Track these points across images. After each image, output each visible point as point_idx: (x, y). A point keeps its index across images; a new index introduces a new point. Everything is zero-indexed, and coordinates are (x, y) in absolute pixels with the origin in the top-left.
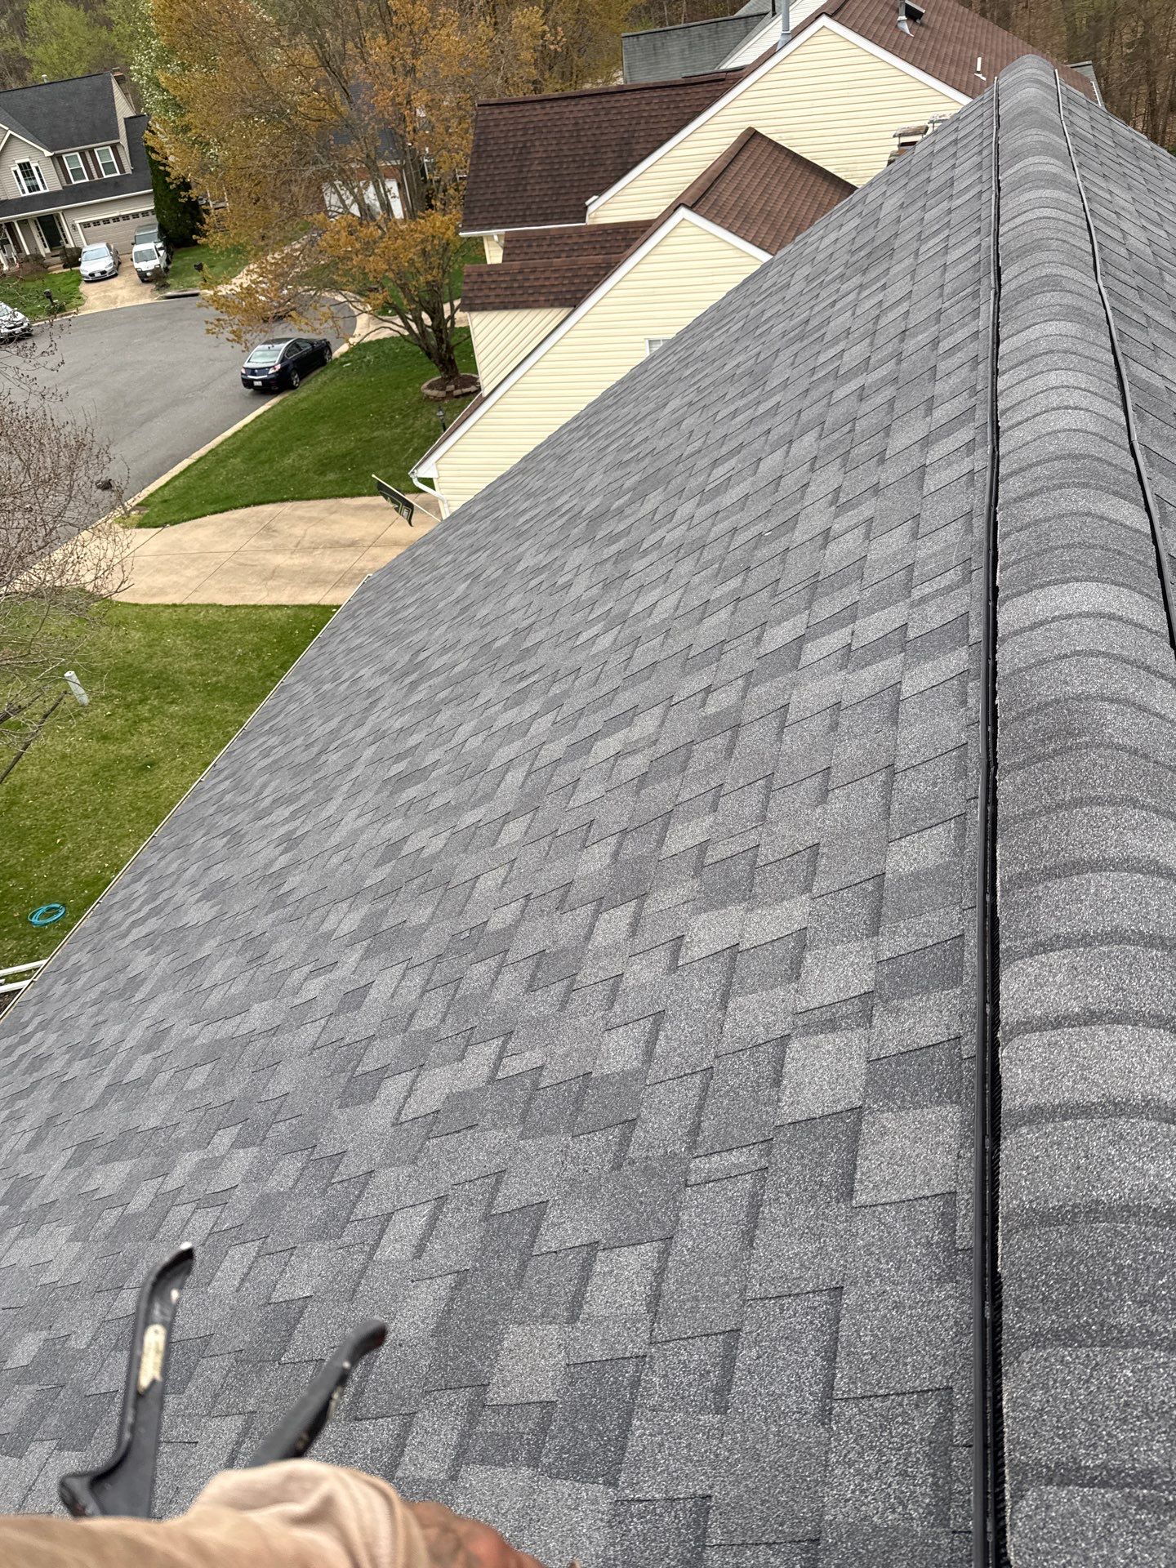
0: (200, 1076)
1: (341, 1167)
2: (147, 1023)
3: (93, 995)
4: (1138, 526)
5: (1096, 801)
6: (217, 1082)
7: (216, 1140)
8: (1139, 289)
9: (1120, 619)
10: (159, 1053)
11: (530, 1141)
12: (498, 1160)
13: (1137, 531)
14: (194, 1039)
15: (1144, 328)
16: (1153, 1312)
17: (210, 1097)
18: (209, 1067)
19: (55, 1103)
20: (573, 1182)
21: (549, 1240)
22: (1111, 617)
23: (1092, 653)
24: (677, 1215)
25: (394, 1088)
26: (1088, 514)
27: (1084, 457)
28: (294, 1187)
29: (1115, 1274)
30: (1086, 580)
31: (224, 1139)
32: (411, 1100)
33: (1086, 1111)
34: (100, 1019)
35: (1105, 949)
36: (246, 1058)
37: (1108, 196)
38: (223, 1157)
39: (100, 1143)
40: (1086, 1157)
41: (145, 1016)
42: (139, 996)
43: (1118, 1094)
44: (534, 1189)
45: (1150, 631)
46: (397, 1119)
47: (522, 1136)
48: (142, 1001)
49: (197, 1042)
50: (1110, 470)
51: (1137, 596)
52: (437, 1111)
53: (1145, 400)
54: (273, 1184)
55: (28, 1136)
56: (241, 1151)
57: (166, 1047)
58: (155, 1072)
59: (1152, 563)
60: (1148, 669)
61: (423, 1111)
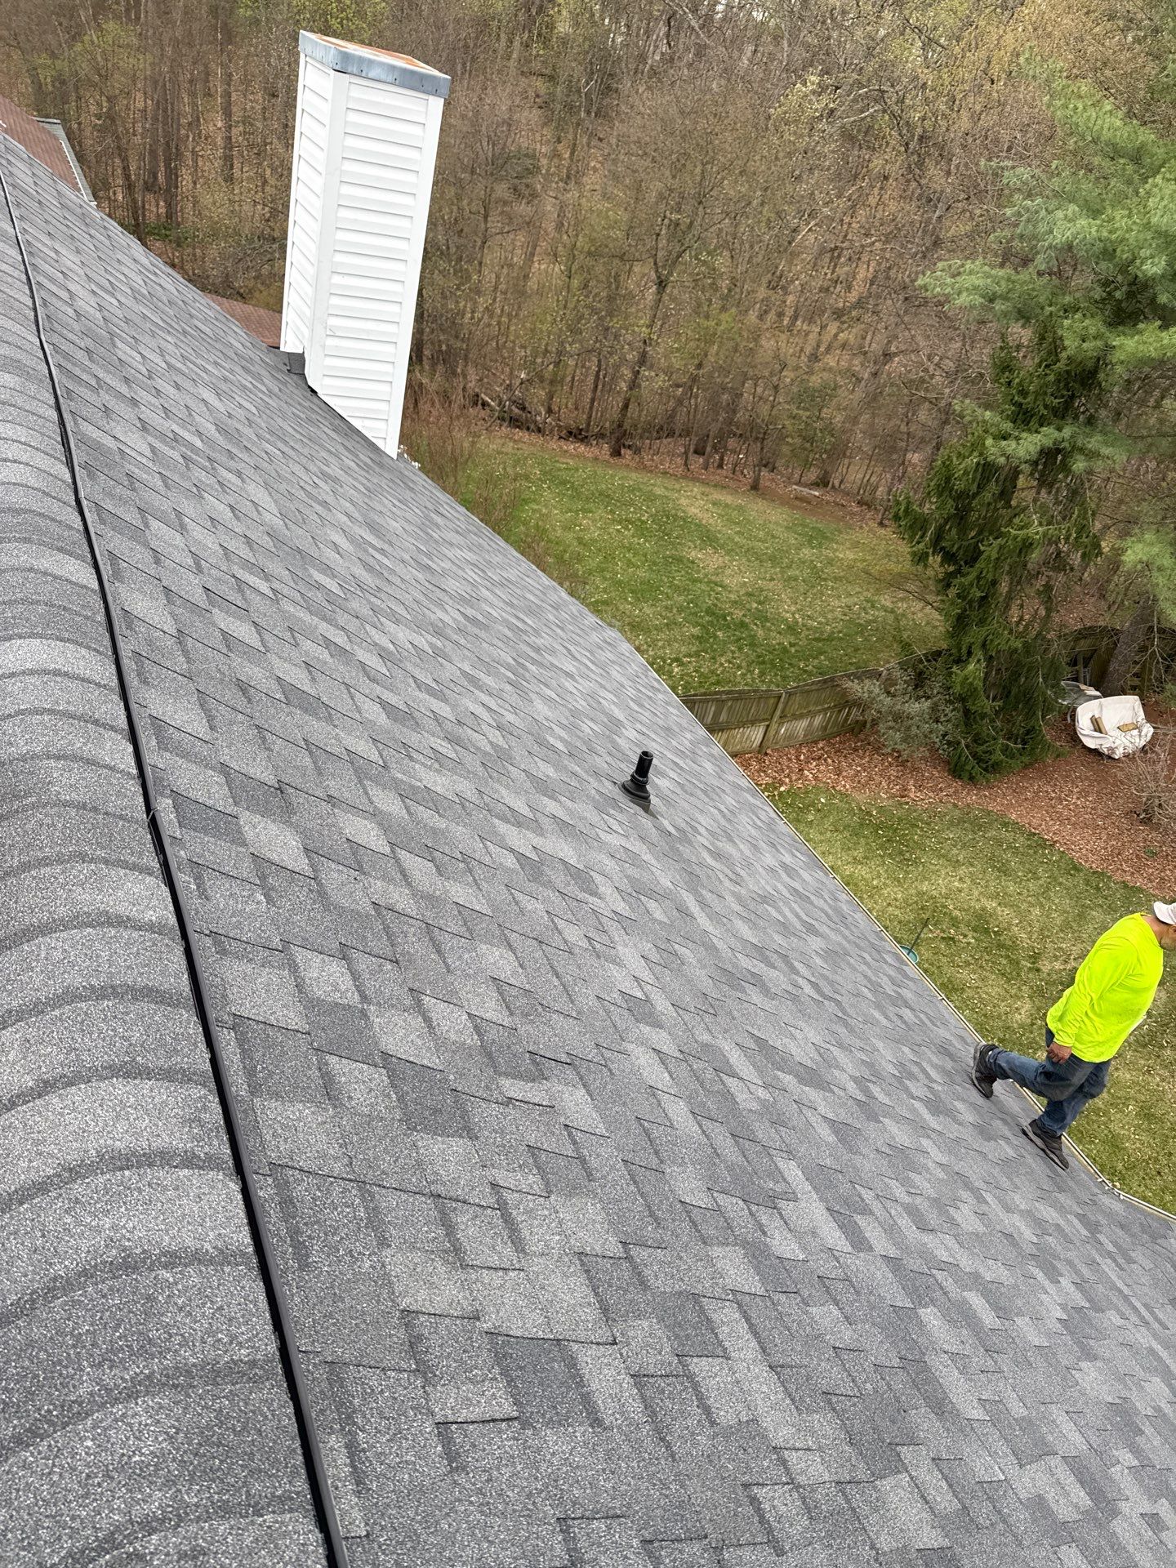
4: (85, 582)
5: (45, 862)
8: (88, 351)
9: (66, 674)
13: (85, 587)
15: (95, 390)
16: (111, 1368)
22: (57, 673)
23: (37, 712)
26: (31, 570)
27: (26, 511)
29: (74, 1346)
30: (29, 637)
33: (42, 1188)
35: (57, 1012)
37: (53, 254)
40: (43, 1236)
43: (72, 1158)
45: (98, 685)
50: (53, 526)
51: (83, 651)
53: (96, 459)
59: (101, 617)
60: (96, 722)
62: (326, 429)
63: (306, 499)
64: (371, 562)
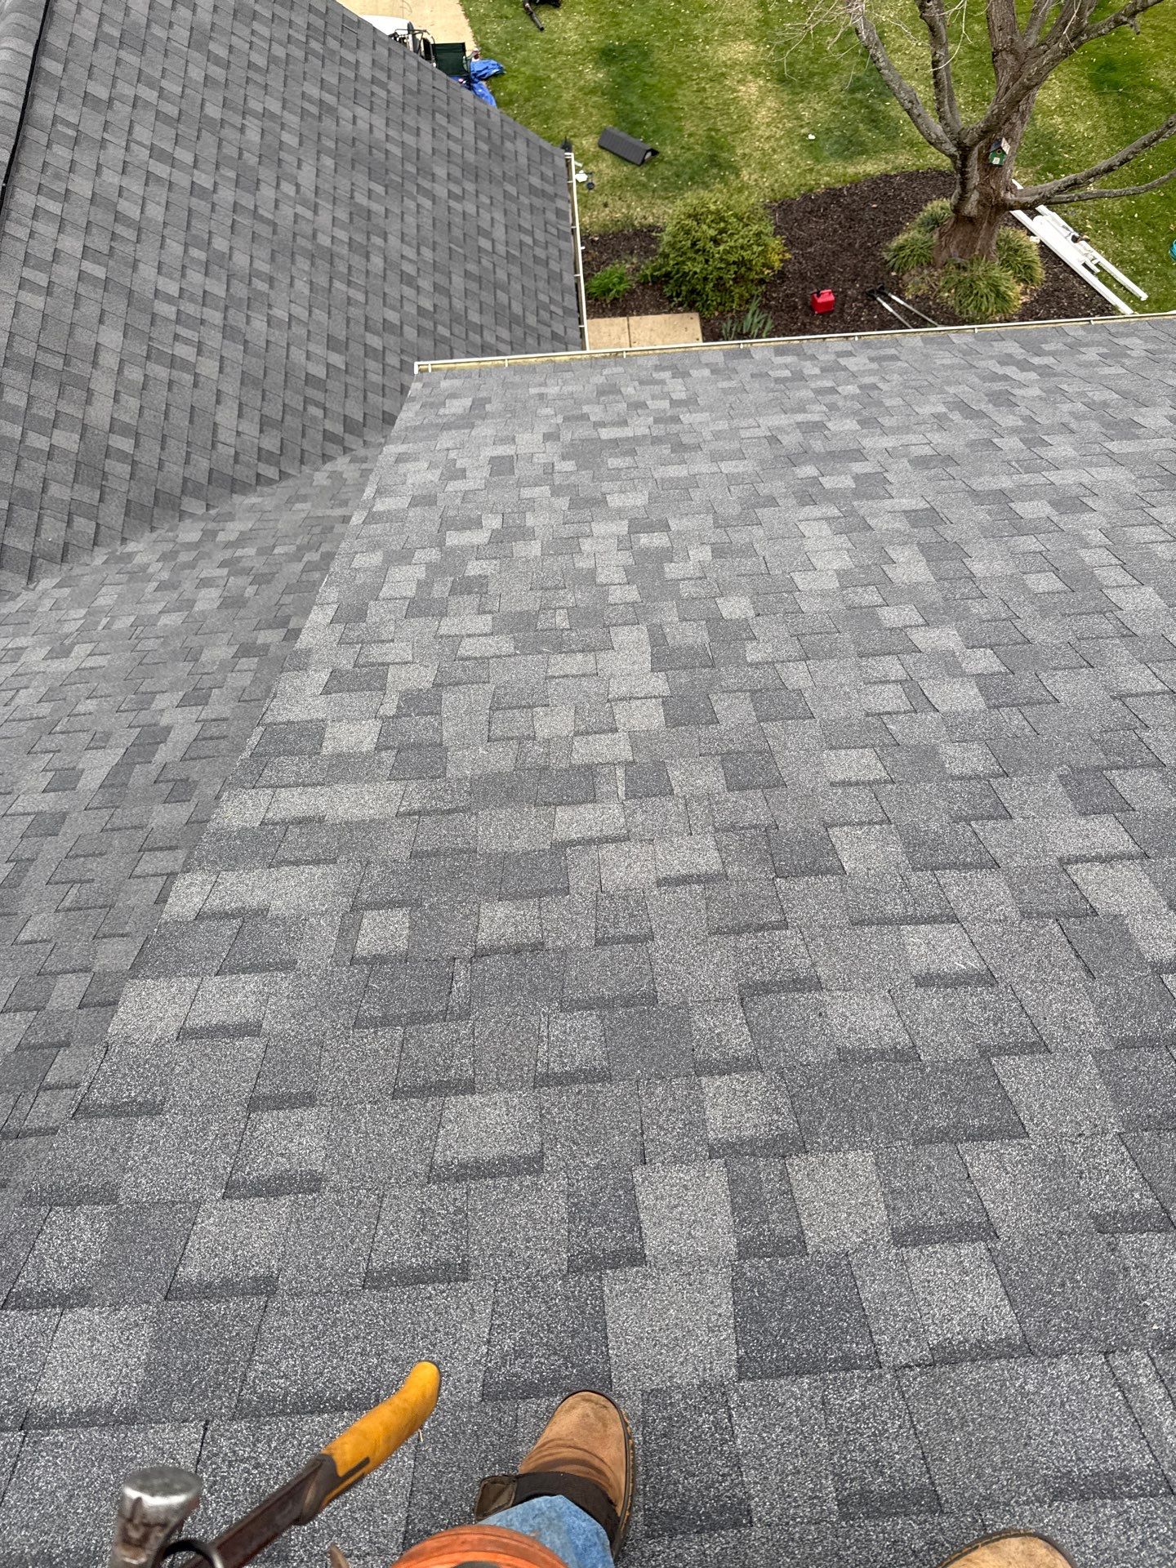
0: (1043, 583)
1: (991, 823)
2: (1086, 479)
3: (1098, 396)
6: (1045, 607)
7: (980, 652)
10: (1055, 519)
11: (1095, 1071)
12: (1059, 1033)
14: (1087, 546)
17: (1026, 611)
18: (1060, 586)
19: (968, 450)
20: (1061, 1162)
21: (981, 1160)
24: (1063, 1352)
25: (1107, 833)
28: (953, 778)
31: (984, 661)
32: (1098, 867)
34: (1074, 425)
36: (1083, 623)
38: (963, 674)
39: (940, 528)
41: (1093, 471)
42: (1114, 446)
44: (1036, 1106)
46: (1069, 862)
47: (1099, 1054)
48: (1110, 455)
49: (1083, 553)
52: (1095, 912)
54: (949, 750)
55: (927, 451)
56: (976, 690)
57: (1067, 522)
58: (1033, 529)
61: (1089, 890)
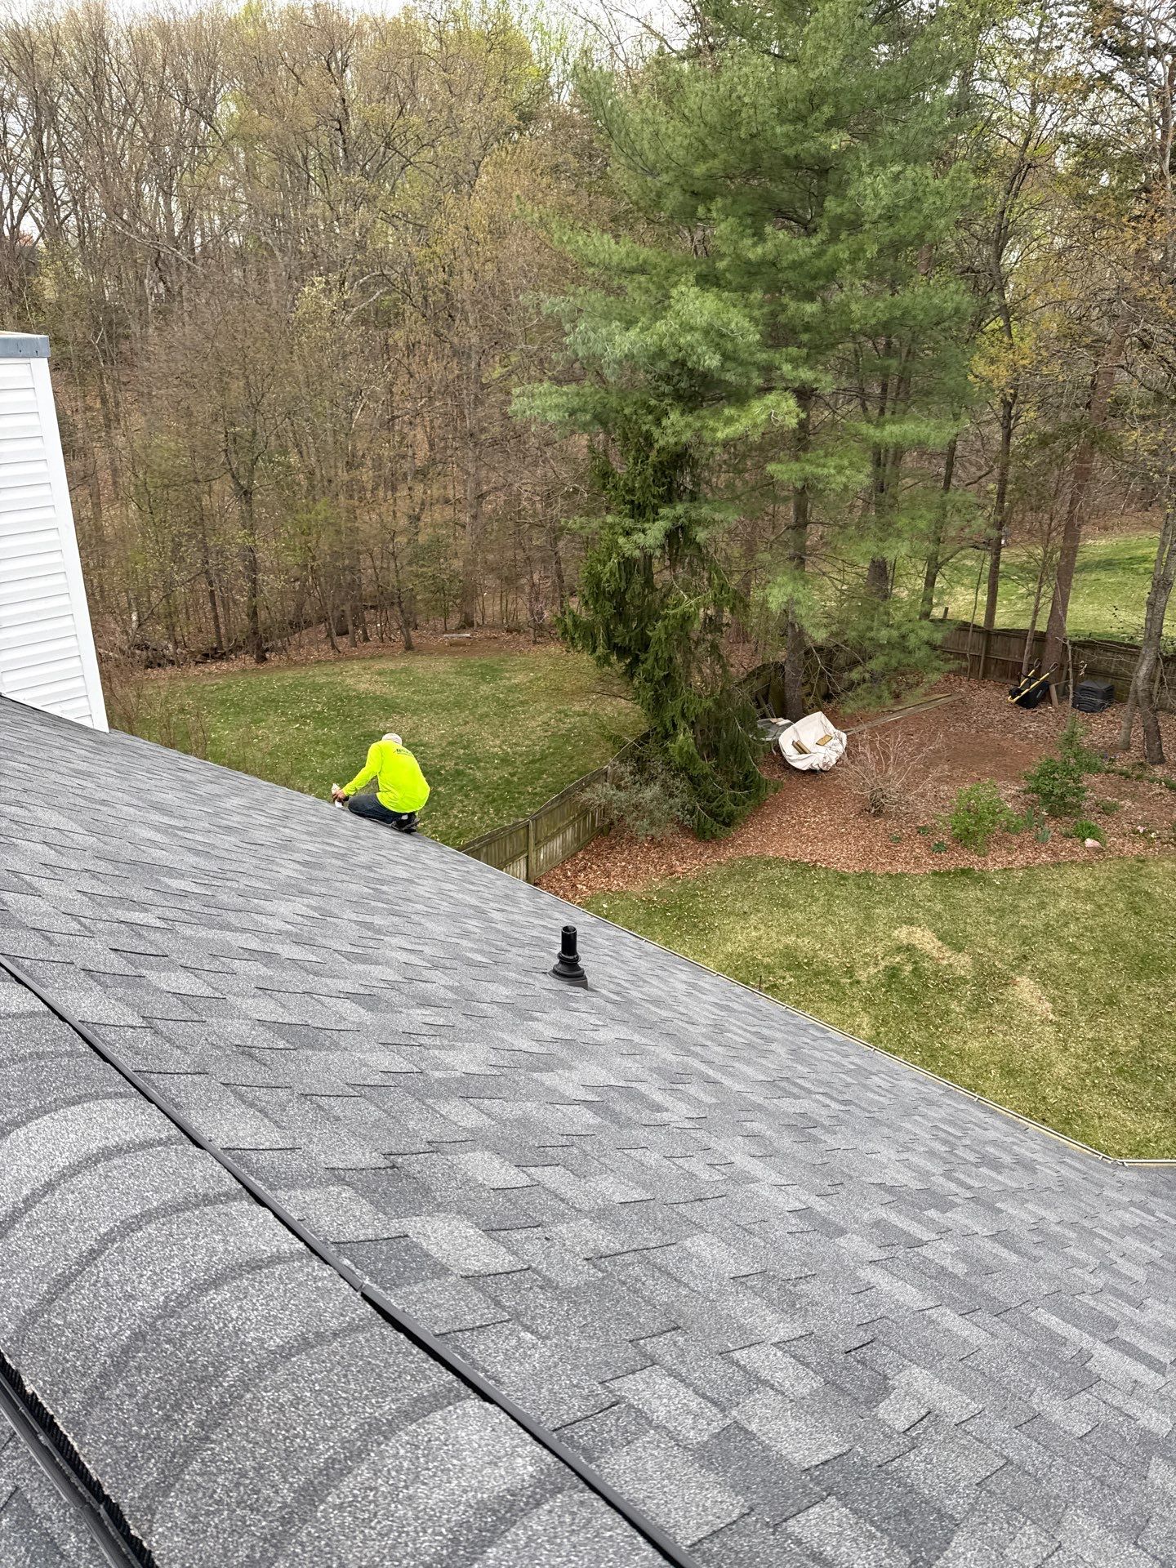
9: (119, 1150)
13: (31, 1014)
45: (162, 1143)
60: (208, 1200)
62: (35, 727)
63: (90, 805)
64: (193, 845)
